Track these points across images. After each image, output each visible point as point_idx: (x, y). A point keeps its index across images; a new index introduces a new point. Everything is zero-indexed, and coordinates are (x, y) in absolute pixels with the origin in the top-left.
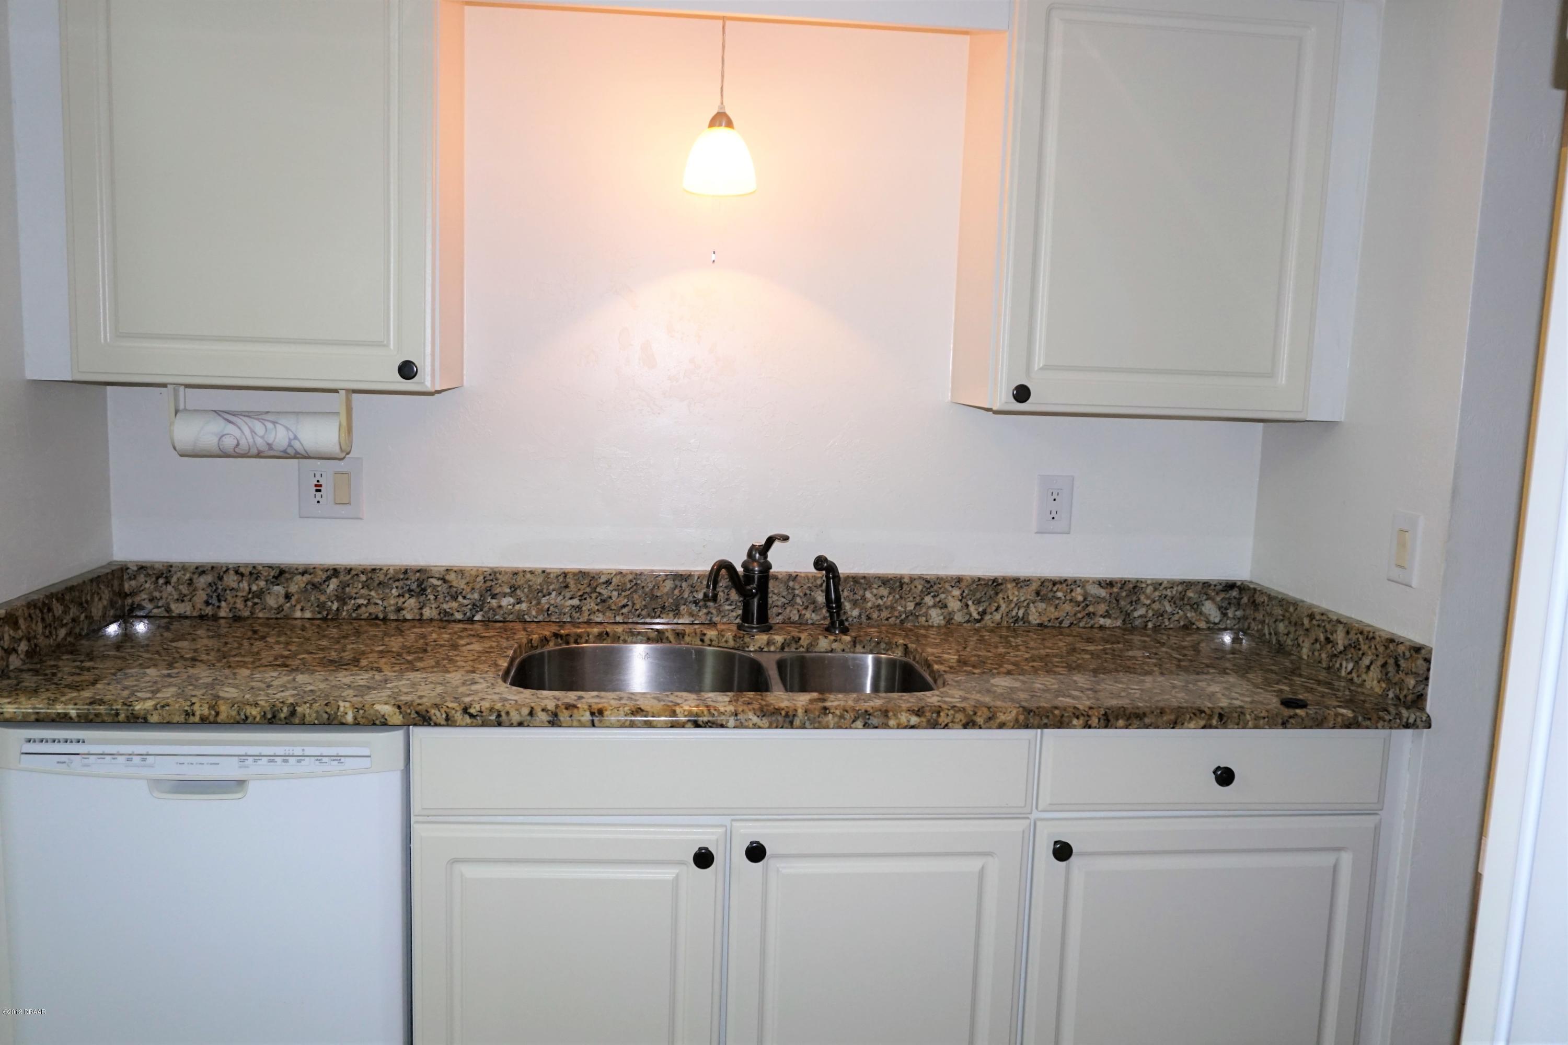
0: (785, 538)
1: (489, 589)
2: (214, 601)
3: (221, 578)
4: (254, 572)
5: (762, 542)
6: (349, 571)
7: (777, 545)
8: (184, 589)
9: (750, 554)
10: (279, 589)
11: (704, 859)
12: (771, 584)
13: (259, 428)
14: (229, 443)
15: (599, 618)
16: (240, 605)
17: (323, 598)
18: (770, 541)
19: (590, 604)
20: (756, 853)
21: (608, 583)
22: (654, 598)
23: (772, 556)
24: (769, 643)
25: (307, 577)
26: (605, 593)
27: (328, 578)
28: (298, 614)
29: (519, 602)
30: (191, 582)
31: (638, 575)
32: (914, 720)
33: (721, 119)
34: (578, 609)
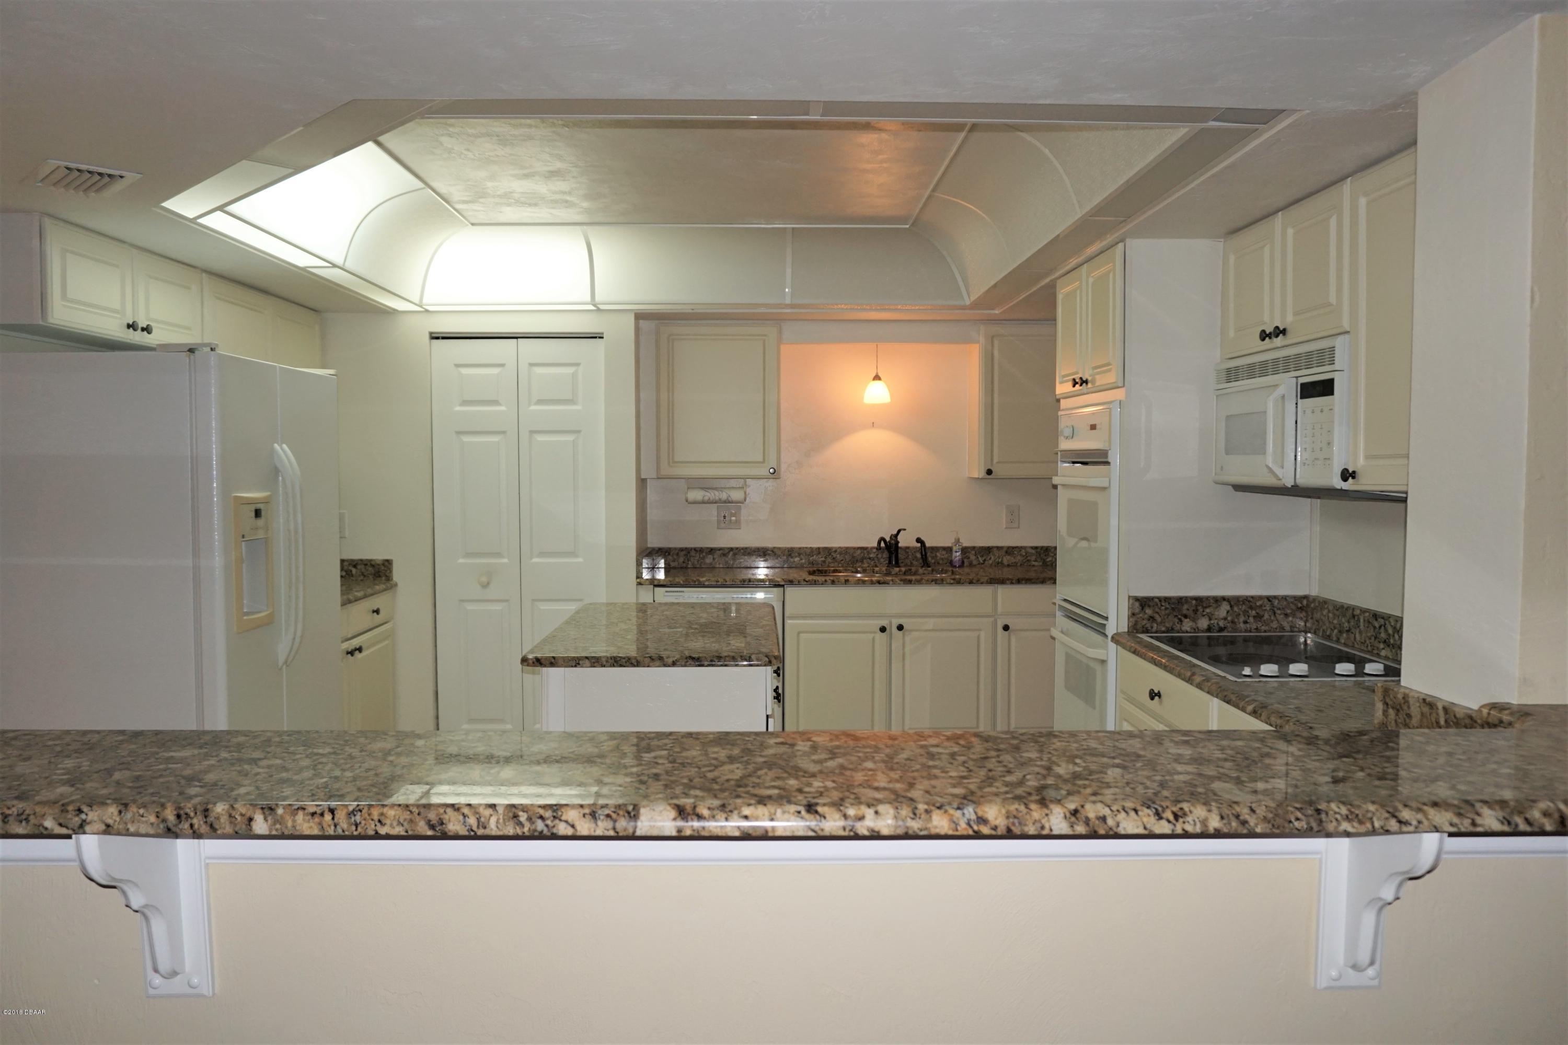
0: (905, 530)
1: (790, 555)
2: (686, 561)
3: (689, 553)
4: (700, 550)
5: (895, 532)
6: (737, 548)
7: (902, 532)
8: (675, 557)
9: (891, 538)
10: (710, 556)
11: (883, 629)
12: (899, 551)
13: (716, 493)
14: (706, 498)
15: (832, 565)
16: (696, 563)
17: (727, 559)
18: (899, 531)
19: (829, 560)
20: (900, 628)
21: (836, 551)
22: (853, 557)
23: (899, 538)
24: (900, 571)
25: (721, 552)
26: (835, 555)
27: (729, 552)
28: (718, 566)
29: (801, 559)
30: (678, 554)
31: (847, 548)
32: (952, 581)
33: (877, 378)
34: (824, 562)
